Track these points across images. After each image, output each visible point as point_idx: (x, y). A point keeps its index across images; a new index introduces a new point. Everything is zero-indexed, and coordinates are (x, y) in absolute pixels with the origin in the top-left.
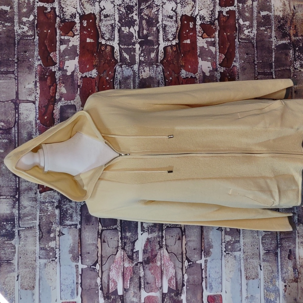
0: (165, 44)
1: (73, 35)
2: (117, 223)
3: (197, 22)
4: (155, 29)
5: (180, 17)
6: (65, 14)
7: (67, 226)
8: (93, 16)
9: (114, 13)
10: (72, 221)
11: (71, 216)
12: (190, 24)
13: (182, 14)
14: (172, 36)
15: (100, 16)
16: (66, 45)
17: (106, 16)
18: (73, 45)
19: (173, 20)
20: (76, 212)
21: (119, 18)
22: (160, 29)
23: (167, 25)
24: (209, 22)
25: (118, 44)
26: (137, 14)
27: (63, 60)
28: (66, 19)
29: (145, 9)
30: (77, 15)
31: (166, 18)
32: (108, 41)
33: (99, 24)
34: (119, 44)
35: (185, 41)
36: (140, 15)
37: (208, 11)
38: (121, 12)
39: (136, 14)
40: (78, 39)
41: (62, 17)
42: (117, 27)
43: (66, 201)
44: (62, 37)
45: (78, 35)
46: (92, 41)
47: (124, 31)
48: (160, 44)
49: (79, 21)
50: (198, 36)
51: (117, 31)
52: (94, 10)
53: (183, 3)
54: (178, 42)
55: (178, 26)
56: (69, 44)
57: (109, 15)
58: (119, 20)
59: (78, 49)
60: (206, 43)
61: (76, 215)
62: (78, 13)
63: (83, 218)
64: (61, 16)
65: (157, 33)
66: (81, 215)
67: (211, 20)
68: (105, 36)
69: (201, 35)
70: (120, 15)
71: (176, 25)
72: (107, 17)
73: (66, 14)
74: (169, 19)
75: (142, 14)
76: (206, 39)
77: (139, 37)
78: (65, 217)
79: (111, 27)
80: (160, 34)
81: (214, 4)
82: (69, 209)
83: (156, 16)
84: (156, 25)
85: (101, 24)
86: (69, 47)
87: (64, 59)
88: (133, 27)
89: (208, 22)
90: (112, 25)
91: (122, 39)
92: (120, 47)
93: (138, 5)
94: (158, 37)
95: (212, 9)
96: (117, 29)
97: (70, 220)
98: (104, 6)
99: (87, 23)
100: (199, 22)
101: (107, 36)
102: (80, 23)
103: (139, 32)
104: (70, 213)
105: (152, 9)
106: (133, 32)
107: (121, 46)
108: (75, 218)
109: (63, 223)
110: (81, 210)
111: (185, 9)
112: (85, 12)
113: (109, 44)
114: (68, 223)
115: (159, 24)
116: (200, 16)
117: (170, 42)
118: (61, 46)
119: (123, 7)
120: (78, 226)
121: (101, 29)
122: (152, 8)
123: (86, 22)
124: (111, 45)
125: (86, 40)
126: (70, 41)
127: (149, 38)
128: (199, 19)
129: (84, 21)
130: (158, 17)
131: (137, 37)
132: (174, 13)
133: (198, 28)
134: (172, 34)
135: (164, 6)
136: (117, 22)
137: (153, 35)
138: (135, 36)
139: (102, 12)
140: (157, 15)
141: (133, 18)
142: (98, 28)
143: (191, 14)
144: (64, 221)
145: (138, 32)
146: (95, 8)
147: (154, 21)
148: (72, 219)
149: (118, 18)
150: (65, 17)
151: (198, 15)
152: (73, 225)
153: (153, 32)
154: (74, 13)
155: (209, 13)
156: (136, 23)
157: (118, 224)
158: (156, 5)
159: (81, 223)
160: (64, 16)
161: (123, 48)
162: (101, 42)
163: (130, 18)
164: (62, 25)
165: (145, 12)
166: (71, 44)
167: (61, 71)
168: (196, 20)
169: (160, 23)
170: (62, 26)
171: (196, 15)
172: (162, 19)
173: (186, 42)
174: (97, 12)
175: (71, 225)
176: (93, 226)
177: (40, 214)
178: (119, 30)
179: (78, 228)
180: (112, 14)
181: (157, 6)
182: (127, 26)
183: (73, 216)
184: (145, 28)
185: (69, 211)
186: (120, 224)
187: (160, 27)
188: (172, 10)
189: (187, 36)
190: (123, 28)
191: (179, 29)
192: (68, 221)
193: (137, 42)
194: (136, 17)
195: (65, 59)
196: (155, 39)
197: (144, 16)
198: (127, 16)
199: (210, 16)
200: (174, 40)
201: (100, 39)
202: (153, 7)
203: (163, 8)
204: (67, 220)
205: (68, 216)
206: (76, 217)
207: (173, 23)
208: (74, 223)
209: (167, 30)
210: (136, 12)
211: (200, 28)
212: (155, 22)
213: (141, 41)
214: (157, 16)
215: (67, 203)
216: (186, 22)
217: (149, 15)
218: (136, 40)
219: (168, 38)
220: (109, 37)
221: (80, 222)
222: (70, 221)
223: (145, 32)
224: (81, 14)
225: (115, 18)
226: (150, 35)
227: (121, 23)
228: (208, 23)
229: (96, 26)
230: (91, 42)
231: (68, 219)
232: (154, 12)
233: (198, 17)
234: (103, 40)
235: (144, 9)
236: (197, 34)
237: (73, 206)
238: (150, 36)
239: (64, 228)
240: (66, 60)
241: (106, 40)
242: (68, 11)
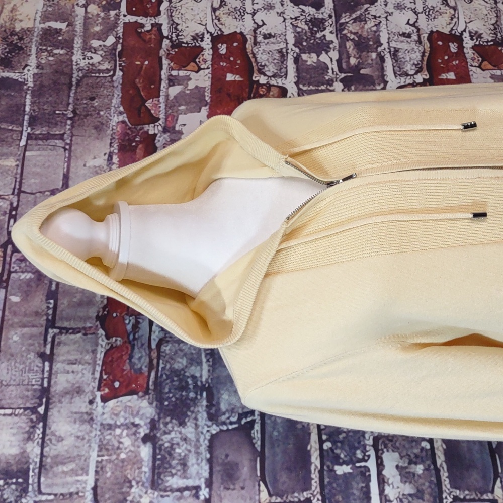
0: (399, 81)
1: (196, 69)
2: (311, 485)
3: (464, 43)
4: (374, 55)
5: (426, 35)
6: (180, 34)
7: (172, 491)
8: (239, 36)
9: (284, 30)
10: (186, 478)
11: (184, 464)
12: (449, 46)
13: (430, 30)
14: (414, 67)
15: (255, 37)
16: (182, 86)
17: (268, 36)
18: (197, 87)
19: (412, 39)
20: (198, 453)
21: (296, 40)
22: (386, 56)
23: (399, 49)
24: (492, 41)
25: (295, 83)
26: (334, 31)
27: (175, 114)
28: (183, 43)
29: (351, 22)
30: (207, 36)
31: (396, 37)
32: (272, 79)
33: (252, 50)
34: (297, 83)
35: (444, 75)
36: (341, 34)
37: (487, 24)
38: (299, 30)
39: (331, 32)
40: (207, 77)
41: (174, 38)
42: (292, 53)
43: (171, 421)
44: (174, 73)
45: (208, 68)
46: (238, 78)
47: (307, 61)
48: (387, 82)
49: (211, 46)
50: (472, 66)
51: (292, 61)
52: (242, 27)
53: (431, 13)
54: (428, 77)
55: (424, 49)
56: (187, 84)
57: (273, 34)
58: (295, 42)
59: (206, 94)
60: (490, 77)
61: (197, 459)
62: (208, 32)
63: (217, 468)
64: (172, 37)
65: (380, 63)
66: (210, 461)
67: (496, 37)
68: (266, 69)
69: (477, 65)
70: (297, 35)
71: (420, 49)
72: (270, 38)
73: (183, 34)
74: (403, 38)
75: (345, 32)
76: (491, 71)
77: (341, 70)
78: (167, 466)
79: (277, 55)
80: (385, 65)
81: (497, 13)
82: (178, 444)
83: (374, 35)
84: (376, 49)
85: (257, 50)
86: (188, 90)
87: (176, 112)
88: (327, 53)
89: (490, 42)
90: (280, 51)
91: (304, 74)
92: (299, 89)
93: (334, 18)
94: (382, 69)
95: (493, 21)
96: (292, 57)
97: (179, 473)
98: (262, 20)
99: (227, 48)
100: (468, 43)
101: (271, 69)
102: (211, 48)
103: (339, 62)
104: (180, 454)
105: (366, 23)
106: (328, 62)
107: (301, 86)
108: (193, 469)
109: (160, 482)
110: (211, 448)
111: (436, 22)
112: (223, 30)
113: (276, 84)
114: (175, 482)
115: (382, 48)
116: (470, 32)
117: (409, 77)
118: (170, 88)
119: (304, 20)
120: (201, 493)
121: (258, 59)
122: (365, 20)
123: (225, 46)
124: (280, 84)
125: (226, 77)
126: (190, 79)
127: (362, 72)
128: (469, 38)
129: (220, 45)
130: (379, 35)
131: (336, 69)
132: (414, 28)
133: (469, 53)
134: (412, 63)
135: (389, 18)
136: (290, 46)
137: (371, 66)
138: (333, 69)
139: (259, 30)
140: (375, 32)
141: (325, 38)
142: (251, 56)
143: (450, 29)
144: (162, 477)
145: (337, 61)
146: (244, 23)
147: (371, 43)
148: (185, 471)
149: (294, 39)
150: (182, 39)
151: (465, 30)
152: (187, 488)
153: (370, 62)
154: (201, 33)
155: (488, 26)
156: (331, 46)
157: (313, 488)
158: (372, 15)
159: (209, 484)
160: (179, 37)
161: (307, 90)
162: (258, 81)
163: (317, 38)
164: (175, 51)
165: (350, 29)
166: (191, 85)
167: (168, 134)
168: (463, 40)
169: (385, 45)
170: (173, 53)
171: (462, 32)
172: (389, 38)
173: (445, 77)
174: (248, 30)
175: (181, 490)
176: (244, 492)
177: (98, 456)
178: (297, 60)
179: (202, 498)
180: (280, 32)
181: (375, 17)
182: (313, 52)
183: (189, 464)
184: (353, 55)
185: (178, 450)
186: (318, 490)
187: (386, 53)
188: (408, 23)
189: (447, 66)
190: (304, 57)
191: (427, 55)
192: (175, 477)
193: (336, 78)
194: (330, 37)
195: (180, 112)
196: (377, 73)
197: (349, 35)
198: (312, 36)
199: (493, 32)
200: (419, 74)
201: (255, 75)
202: (367, 19)
203: (387, 20)
204: (173, 475)
205: (174, 462)
206: (196, 466)
207: (413, 45)
208: (190, 483)
209: (401, 57)
210: (331, 29)
211: (474, 54)
212: (374, 44)
213: (345, 77)
214: (377, 34)
215: (173, 427)
216: (440, 43)
217: (360, 33)
218: (334, 76)
219: (405, 70)
220: (275, 71)
221: (206, 479)
222: (180, 477)
223: (353, 61)
224: (216, 34)
225: (286, 40)
226: (364, 66)
227: (301, 47)
228: (489, 44)
229: (247, 52)
230: (235, 81)
231: (174, 471)
232: (370, 28)
233: (466, 35)
234: (262, 76)
235: (347, 22)
236: (467, 62)
237: (189, 435)
238: (365, 68)
239: (162, 497)
240: (181, 114)
241: (269, 77)
242: (187, 29)
